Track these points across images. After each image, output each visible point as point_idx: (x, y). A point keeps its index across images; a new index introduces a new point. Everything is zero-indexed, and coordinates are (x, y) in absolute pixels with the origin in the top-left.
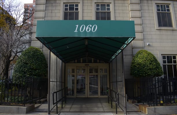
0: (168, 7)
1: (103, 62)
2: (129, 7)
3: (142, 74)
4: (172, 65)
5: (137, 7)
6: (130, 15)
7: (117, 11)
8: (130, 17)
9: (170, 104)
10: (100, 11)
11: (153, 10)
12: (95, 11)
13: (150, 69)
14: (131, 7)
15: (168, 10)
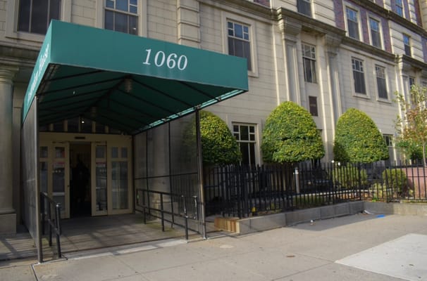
0: (246, 30)
1: (119, 132)
2: (177, 15)
3: (208, 159)
4: (247, 143)
5: (193, 18)
6: (177, 33)
7: (152, 19)
8: (177, 37)
9: (264, 212)
10: (114, 10)
11: (221, 31)
12: (103, 8)
13: (224, 150)
14: (181, 17)
15: (247, 37)
